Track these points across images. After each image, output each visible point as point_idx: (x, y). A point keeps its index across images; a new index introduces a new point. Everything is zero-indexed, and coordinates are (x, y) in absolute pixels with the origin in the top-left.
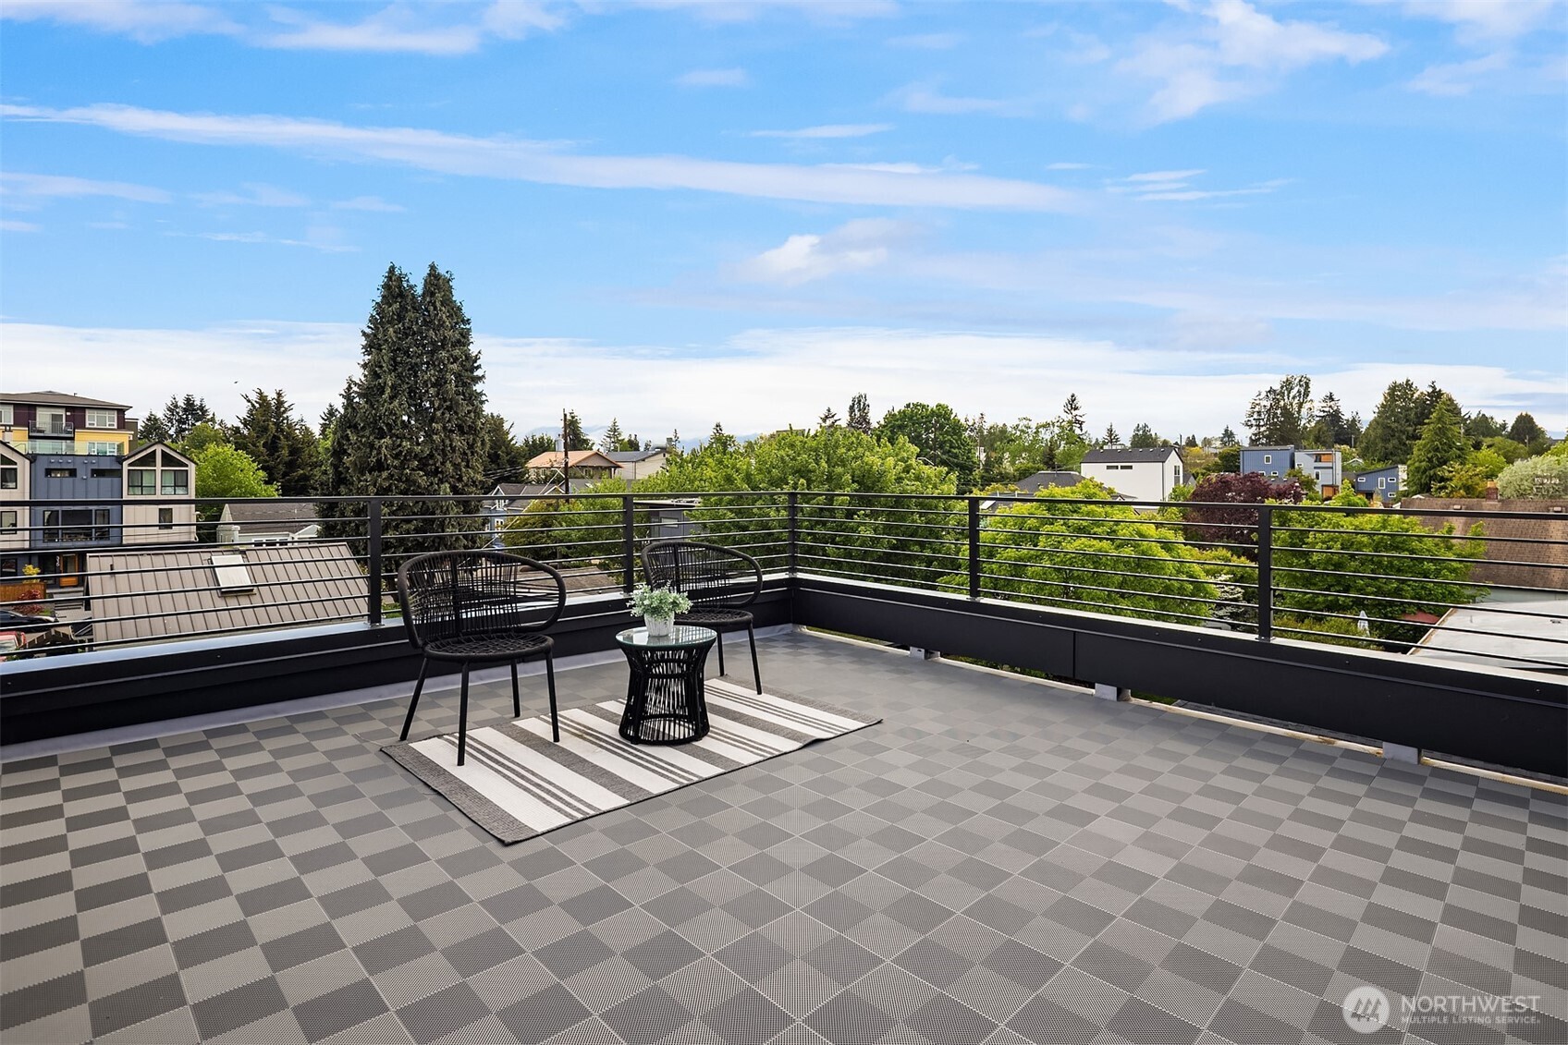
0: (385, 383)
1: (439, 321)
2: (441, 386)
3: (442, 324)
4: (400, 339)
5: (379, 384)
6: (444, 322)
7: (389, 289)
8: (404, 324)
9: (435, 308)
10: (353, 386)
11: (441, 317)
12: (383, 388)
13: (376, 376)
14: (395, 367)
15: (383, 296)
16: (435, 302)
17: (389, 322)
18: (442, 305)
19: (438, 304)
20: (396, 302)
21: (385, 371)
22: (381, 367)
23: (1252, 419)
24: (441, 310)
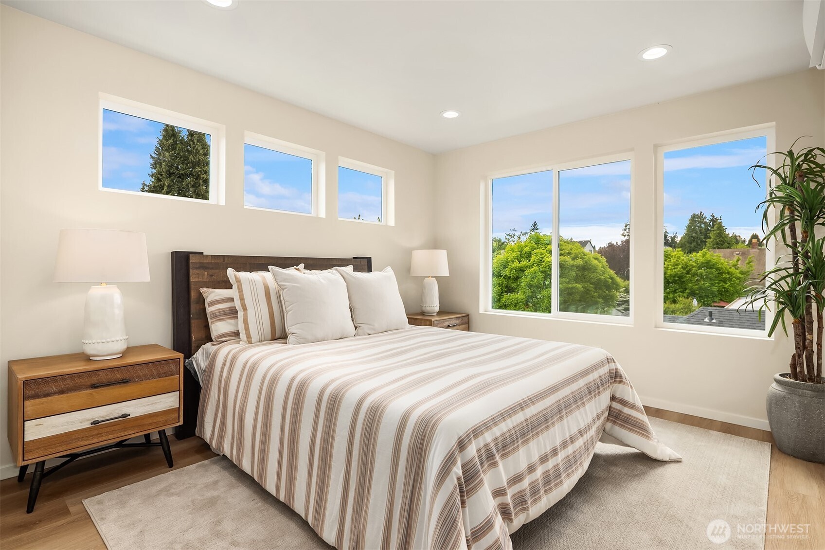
0: (164, 184)
1: (196, 150)
2: (197, 187)
3: (198, 152)
4: (173, 159)
5: (161, 185)
6: (199, 151)
7: (167, 132)
8: (175, 151)
9: (194, 143)
10: (145, 187)
11: (197, 148)
12: (163, 187)
13: (159, 180)
14: (170, 175)
15: (164, 136)
16: (194, 140)
17: (166, 150)
18: (198, 142)
19: (195, 141)
20: (170, 139)
21: (164, 178)
22: (162, 175)
23: (625, 232)
24: (197, 145)
